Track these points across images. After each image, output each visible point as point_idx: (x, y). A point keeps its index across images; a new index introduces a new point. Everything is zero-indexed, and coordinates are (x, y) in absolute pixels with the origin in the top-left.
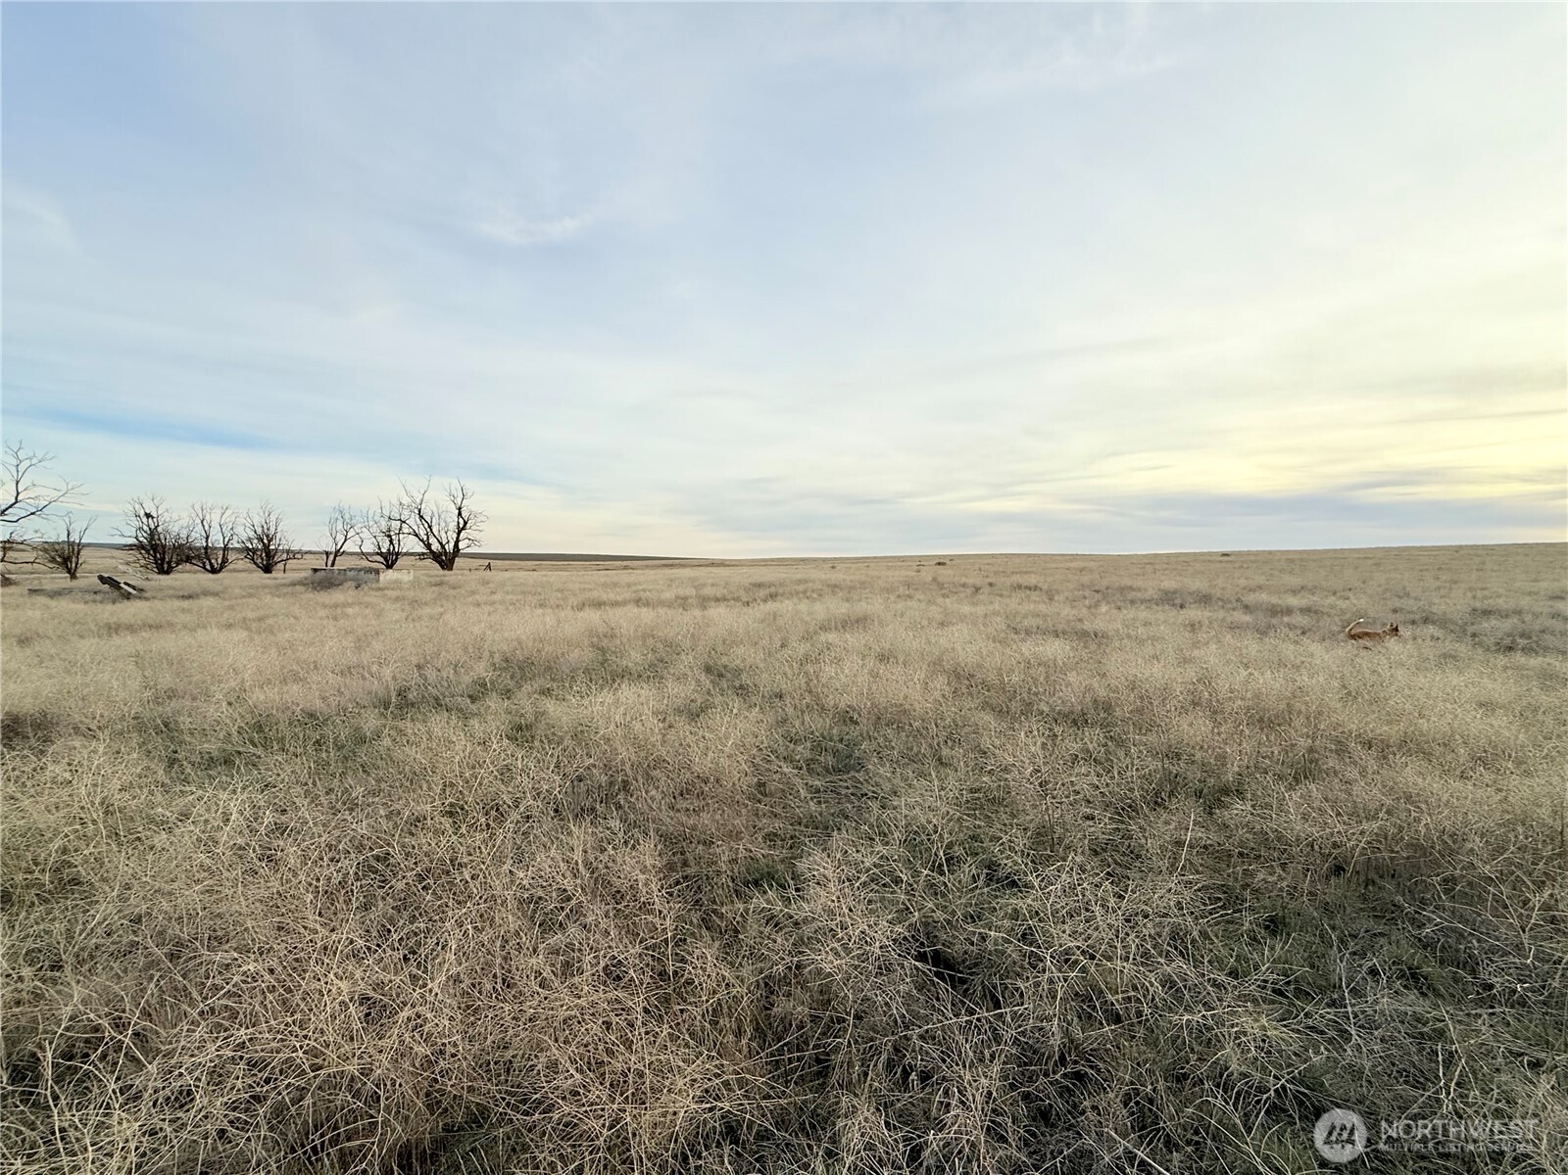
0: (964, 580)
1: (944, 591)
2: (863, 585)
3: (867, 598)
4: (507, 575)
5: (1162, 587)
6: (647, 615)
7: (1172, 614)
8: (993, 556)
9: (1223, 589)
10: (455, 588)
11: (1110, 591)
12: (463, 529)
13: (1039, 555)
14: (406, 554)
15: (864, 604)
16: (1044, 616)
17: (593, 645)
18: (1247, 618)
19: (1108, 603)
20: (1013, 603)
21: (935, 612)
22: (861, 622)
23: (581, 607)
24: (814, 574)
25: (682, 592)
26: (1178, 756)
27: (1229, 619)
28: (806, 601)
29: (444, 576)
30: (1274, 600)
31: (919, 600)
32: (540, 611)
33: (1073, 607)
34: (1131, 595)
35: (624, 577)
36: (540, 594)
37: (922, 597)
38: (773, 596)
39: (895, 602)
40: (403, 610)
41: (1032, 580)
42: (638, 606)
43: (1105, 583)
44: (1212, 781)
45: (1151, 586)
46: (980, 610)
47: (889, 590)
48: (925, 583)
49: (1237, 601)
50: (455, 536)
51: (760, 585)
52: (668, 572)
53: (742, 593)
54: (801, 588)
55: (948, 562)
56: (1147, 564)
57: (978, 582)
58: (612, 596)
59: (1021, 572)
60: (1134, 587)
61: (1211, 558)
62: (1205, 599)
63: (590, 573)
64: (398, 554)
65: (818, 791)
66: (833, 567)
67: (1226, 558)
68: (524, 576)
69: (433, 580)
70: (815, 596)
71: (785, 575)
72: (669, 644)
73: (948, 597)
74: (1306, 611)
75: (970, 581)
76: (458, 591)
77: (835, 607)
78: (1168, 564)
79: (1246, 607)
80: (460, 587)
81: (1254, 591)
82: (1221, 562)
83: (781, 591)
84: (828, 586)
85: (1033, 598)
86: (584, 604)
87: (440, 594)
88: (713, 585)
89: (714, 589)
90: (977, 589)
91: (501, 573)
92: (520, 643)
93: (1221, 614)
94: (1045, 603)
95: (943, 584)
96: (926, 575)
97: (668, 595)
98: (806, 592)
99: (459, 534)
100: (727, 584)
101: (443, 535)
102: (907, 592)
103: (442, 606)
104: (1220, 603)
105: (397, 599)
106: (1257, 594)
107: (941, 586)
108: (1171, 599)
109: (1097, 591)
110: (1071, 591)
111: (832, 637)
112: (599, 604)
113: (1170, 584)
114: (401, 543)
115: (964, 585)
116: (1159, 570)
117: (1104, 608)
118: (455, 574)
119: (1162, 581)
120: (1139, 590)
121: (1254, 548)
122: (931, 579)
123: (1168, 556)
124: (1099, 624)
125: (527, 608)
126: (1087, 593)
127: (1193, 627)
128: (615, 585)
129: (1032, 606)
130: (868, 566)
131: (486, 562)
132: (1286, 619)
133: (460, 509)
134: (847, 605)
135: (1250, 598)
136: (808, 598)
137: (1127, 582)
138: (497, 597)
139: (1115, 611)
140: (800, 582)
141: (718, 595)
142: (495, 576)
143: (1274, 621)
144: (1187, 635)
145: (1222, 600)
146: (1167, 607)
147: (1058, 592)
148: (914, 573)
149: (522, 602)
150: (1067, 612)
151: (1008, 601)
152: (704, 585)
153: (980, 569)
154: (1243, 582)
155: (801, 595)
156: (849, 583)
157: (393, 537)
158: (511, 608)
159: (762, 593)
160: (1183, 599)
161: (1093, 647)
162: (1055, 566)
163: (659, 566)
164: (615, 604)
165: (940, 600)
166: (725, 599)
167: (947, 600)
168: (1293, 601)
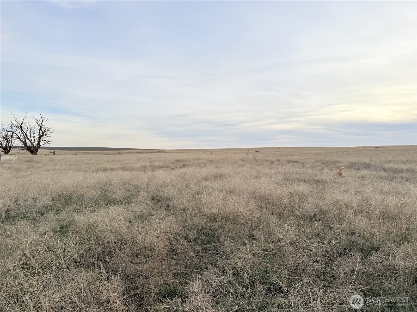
0: (267, 158)
1: (258, 163)
2: (223, 161)
3: (225, 166)
4: (62, 157)
5: (350, 161)
6: (127, 175)
7: (354, 172)
8: (280, 148)
9: (375, 162)
10: (37, 163)
11: (329, 163)
12: (43, 135)
13: (299, 148)
14: (15, 147)
15: (223, 169)
16: (300, 174)
17: (100, 189)
18: (385, 174)
19: (328, 168)
20: (287, 168)
21: (254, 172)
22: (221, 177)
23: (97, 171)
24: (203, 156)
25: (144, 164)
26: (354, 233)
27: (377, 175)
28: (199, 168)
29: (32, 157)
30: (396, 166)
31: (247, 167)
32: (77, 173)
33: (312, 170)
34: (338, 165)
35: (117, 157)
36: (77, 165)
37: (249, 166)
38: (184, 166)
39: (237, 168)
40: (11, 173)
41: (295, 158)
42: (124, 171)
43: (327, 159)
44: (368, 244)
45: (346, 160)
46: (273, 171)
47: (235, 162)
48: (250, 160)
49: (381, 167)
50: (38, 139)
51: (179, 161)
52: (138, 155)
53: (171, 164)
54: (197, 162)
55: (260, 151)
56: (345, 151)
57: (273, 159)
58: (111, 166)
59: (291, 155)
60: (339, 161)
61: (370, 149)
62: (368, 166)
63: (102, 156)
64: (10, 147)
65: (199, 252)
66: (211, 153)
67: (377, 149)
68: (70, 157)
69: (27, 159)
70: (203, 165)
71: (190, 157)
72: (136, 187)
73: (260, 165)
74: (409, 171)
75: (270, 159)
76: (39, 164)
77: (212, 170)
78: (353, 151)
79: (385, 169)
80: (40, 163)
81: (388, 163)
82: (375, 150)
83: (188, 163)
84: (209, 161)
85: (296, 166)
86: (98, 170)
87: (30, 166)
88: (158, 161)
89: (159, 162)
90: (272, 162)
91: (60, 156)
92: (65, 188)
93: (374, 172)
94: (301, 168)
95: (258, 160)
96: (251, 156)
97: (138, 165)
98: (199, 164)
99: (40, 138)
100: (164, 160)
101: (33, 138)
102: (242, 164)
103: (31, 171)
104: (374, 168)
105: (9, 168)
106: (389, 164)
107: (257, 161)
108: (354, 166)
109: (324, 163)
110: (313, 163)
111: (208, 183)
112: (105, 170)
113: (353, 160)
114: (12, 142)
115: (267, 161)
116: (349, 154)
117: (326, 170)
118: (38, 157)
119: (350, 159)
120: (341, 162)
121: (388, 145)
122: (253, 158)
123: (353, 148)
124: (323, 177)
125: (71, 171)
126: (319, 164)
127: (362, 178)
128: (113, 161)
129: (295, 170)
130: (226, 153)
131: (53, 151)
132: (401, 174)
133: (40, 127)
134: (216, 169)
135: (386, 166)
136: (200, 166)
137: (336, 159)
138: (57, 167)
139: (330, 172)
140: (197, 159)
141: (160, 166)
142: (57, 157)
143: (396, 175)
144: (360, 181)
145: (375, 167)
146: (352, 170)
147: (307, 163)
148: (245, 156)
149: (69, 169)
150: (310, 172)
151: (285, 167)
152: (154, 161)
153: (274, 154)
154: (383, 159)
155: (197, 165)
156: (218, 160)
157: (9, 140)
158: (63, 172)
159: (180, 164)
160: (359, 166)
161: (321, 187)
162: (306, 152)
163: (134, 153)
164: (112, 170)
165: (256, 167)
166: (163, 167)
167: (259, 167)
168: (403, 167)
